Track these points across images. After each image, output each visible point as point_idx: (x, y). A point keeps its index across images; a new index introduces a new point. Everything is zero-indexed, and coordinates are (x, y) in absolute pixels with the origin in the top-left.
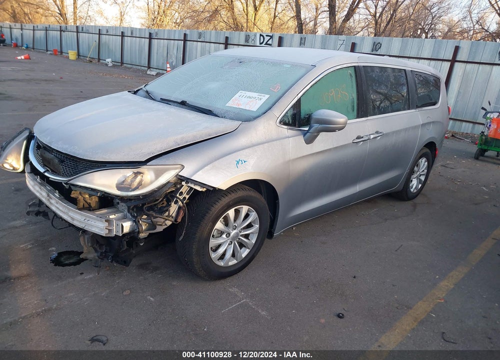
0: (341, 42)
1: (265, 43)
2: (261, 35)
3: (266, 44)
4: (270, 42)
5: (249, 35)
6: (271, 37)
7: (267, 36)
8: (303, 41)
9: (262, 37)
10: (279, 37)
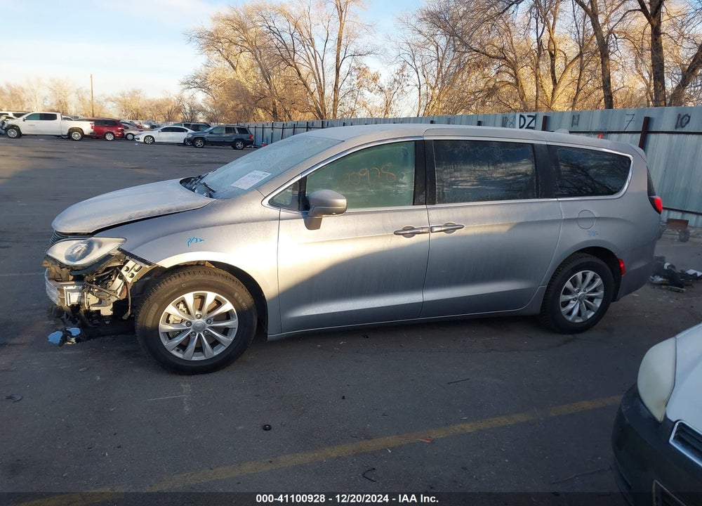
0: (629, 118)
1: (526, 126)
2: (521, 116)
3: (528, 127)
4: (532, 125)
5: (506, 118)
6: (534, 118)
7: (529, 116)
8: (575, 121)
9: (522, 119)
10: (544, 117)
